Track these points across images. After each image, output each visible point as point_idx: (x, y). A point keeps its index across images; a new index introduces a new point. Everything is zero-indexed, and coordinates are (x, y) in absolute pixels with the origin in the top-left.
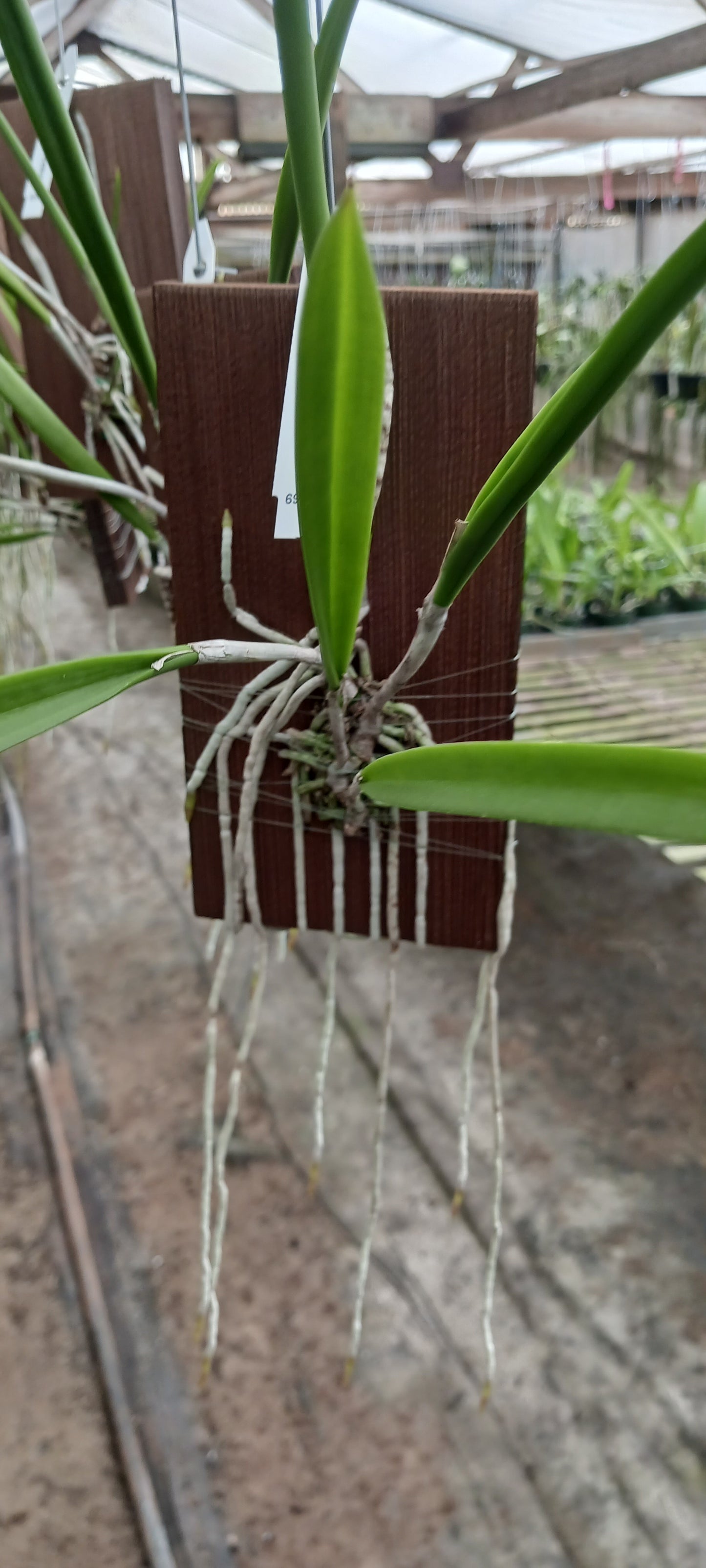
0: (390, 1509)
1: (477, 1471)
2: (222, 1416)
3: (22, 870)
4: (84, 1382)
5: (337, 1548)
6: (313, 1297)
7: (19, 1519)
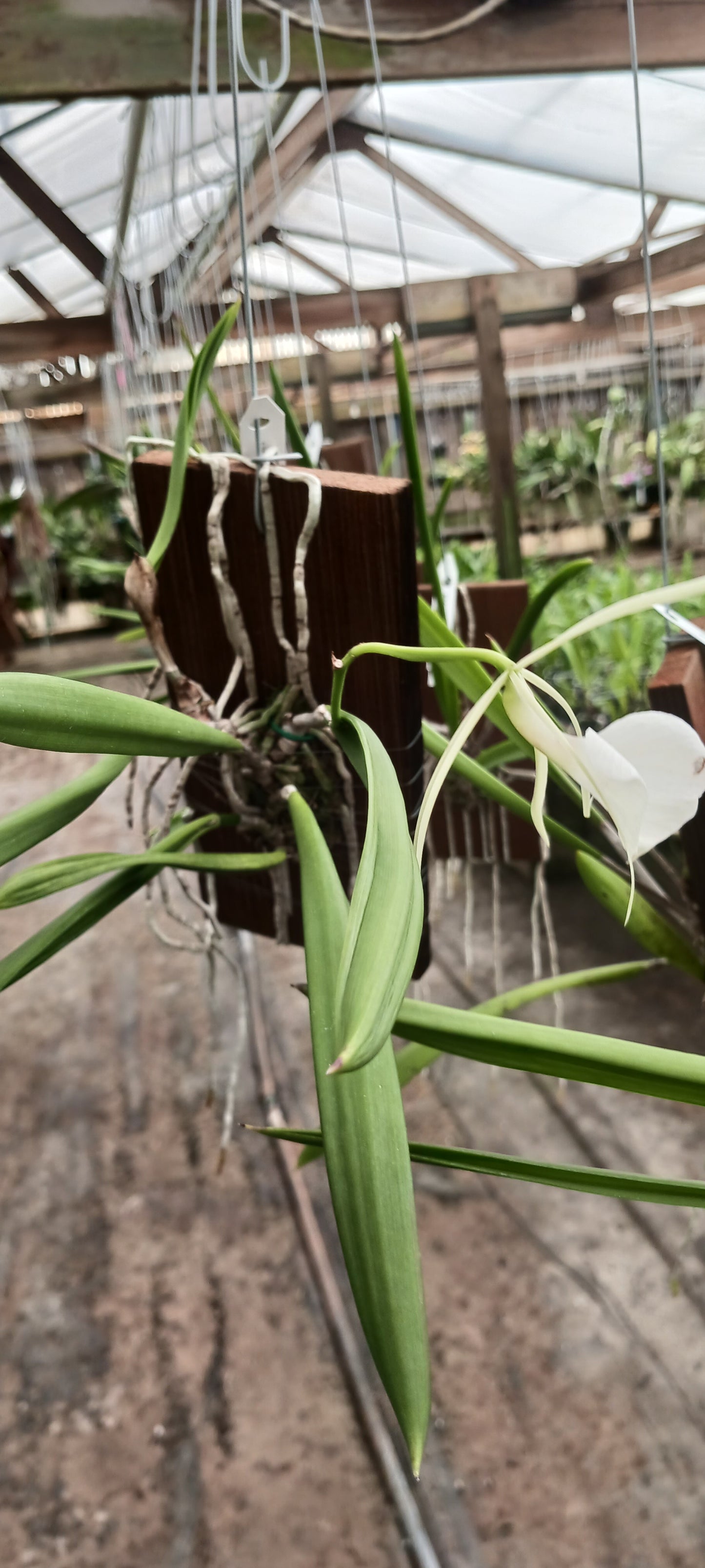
0: (591, 1463)
1: (665, 1435)
2: (446, 1394)
3: (250, 965)
4: (330, 1369)
5: (547, 1492)
6: (520, 1303)
7: (285, 1468)
